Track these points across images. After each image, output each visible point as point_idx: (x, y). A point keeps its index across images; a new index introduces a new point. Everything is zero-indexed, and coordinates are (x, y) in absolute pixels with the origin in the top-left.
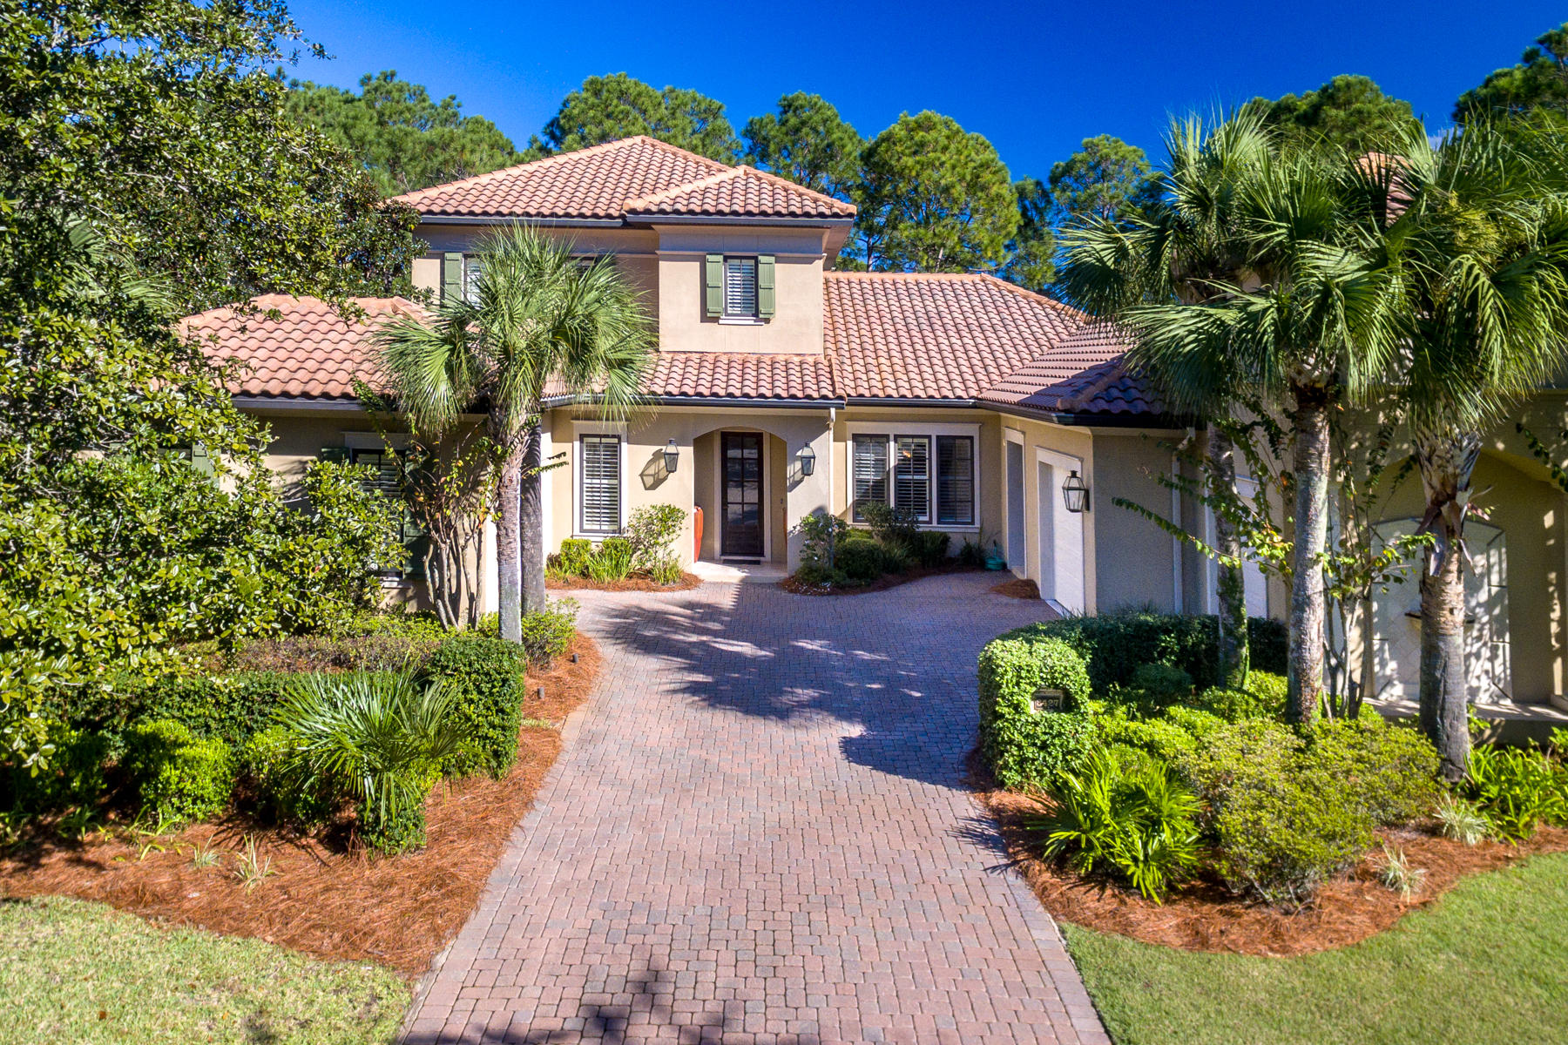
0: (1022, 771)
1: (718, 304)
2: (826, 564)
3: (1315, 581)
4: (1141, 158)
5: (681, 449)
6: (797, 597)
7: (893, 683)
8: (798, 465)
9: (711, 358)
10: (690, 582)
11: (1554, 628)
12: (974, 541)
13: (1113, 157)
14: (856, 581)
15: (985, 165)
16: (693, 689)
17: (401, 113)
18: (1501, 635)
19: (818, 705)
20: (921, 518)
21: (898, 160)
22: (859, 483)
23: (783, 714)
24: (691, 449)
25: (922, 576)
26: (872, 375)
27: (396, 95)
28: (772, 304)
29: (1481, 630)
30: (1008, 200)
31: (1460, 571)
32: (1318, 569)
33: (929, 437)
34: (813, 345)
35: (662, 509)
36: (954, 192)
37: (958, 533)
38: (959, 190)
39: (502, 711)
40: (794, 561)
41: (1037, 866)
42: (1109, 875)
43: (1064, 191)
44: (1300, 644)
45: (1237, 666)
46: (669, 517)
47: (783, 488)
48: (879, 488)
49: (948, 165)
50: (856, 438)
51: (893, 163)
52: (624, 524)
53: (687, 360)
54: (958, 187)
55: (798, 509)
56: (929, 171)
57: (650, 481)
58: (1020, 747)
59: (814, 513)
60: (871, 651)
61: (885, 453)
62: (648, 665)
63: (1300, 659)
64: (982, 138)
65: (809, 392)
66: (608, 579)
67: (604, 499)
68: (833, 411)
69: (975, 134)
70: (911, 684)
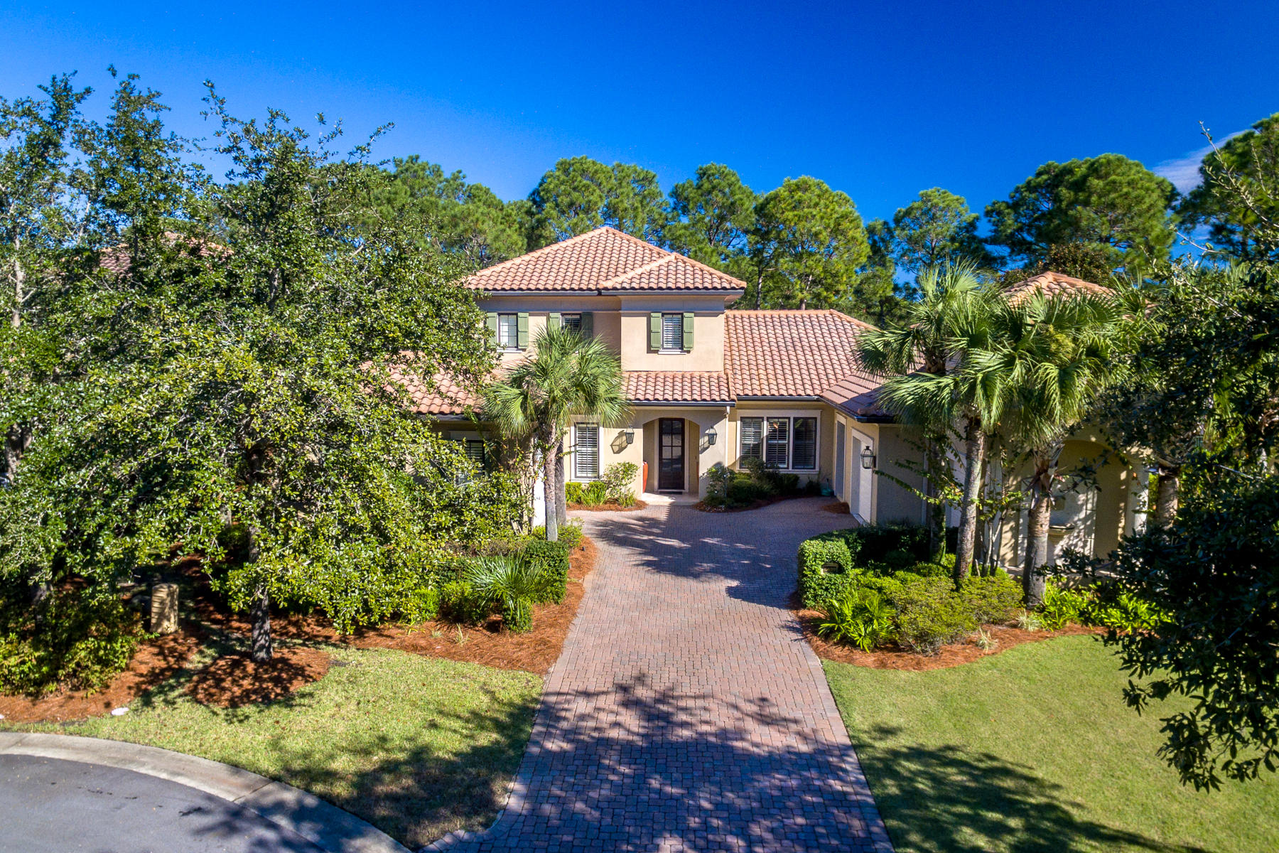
0: (815, 600)
1: (658, 343)
2: (722, 495)
3: (972, 512)
4: (962, 204)
5: (636, 430)
6: (704, 513)
7: (756, 560)
8: (706, 438)
9: (653, 375)
10: (641, 505)
11: (1120, 531)
12: (815, 479)
13: (941, 205)
14: (740, 504)
15: (844, 216)
16: (648, 564)
17: (426, 187)
18: (1089, 535)
19: (715, 571)
20: (781, 466)
21: (783, 213)
22: (743, 446)
23: (696, 576)
24: (641, 431)
25: (781, 500)
26: (754, 381)
27: (421, 173)
28: (691, 341)
29: (1079, 533)
30: (860, 241)
31: (1047, 506)
32: (974, 506)
33: (789, 418)
34: (716, 365)
35: (624, 465)
36: (821, 237)
37: (804, 474)
38: (824, 235)
39: (560, 574)
40: (703, 493)
41: (815, 638)
42: (847, 641)
43: (903, 229)
44: (962, 541)
45: (937, 551)
46: (628, 469)
47: (697, 451)
48: (756, 449)
49: (818, 217)
50: (742, 419)
51: (778, 215)
52: (601, 473)
53: (639, 376)
54: (824, 234)
55: (706, 463)
56: (804, 223)
57: (616, 449)
58: (815, 590)
59: (715, 465)
60: (746, 543)
61: (760, 427)
62: (622, 552)
63: (961, 549)
64: (845, 195)
65: (714, 397)
66: (592, 504)
67: (589, 459)
68: (728, 408)
69: (839, 192)
70: (766, 560)
